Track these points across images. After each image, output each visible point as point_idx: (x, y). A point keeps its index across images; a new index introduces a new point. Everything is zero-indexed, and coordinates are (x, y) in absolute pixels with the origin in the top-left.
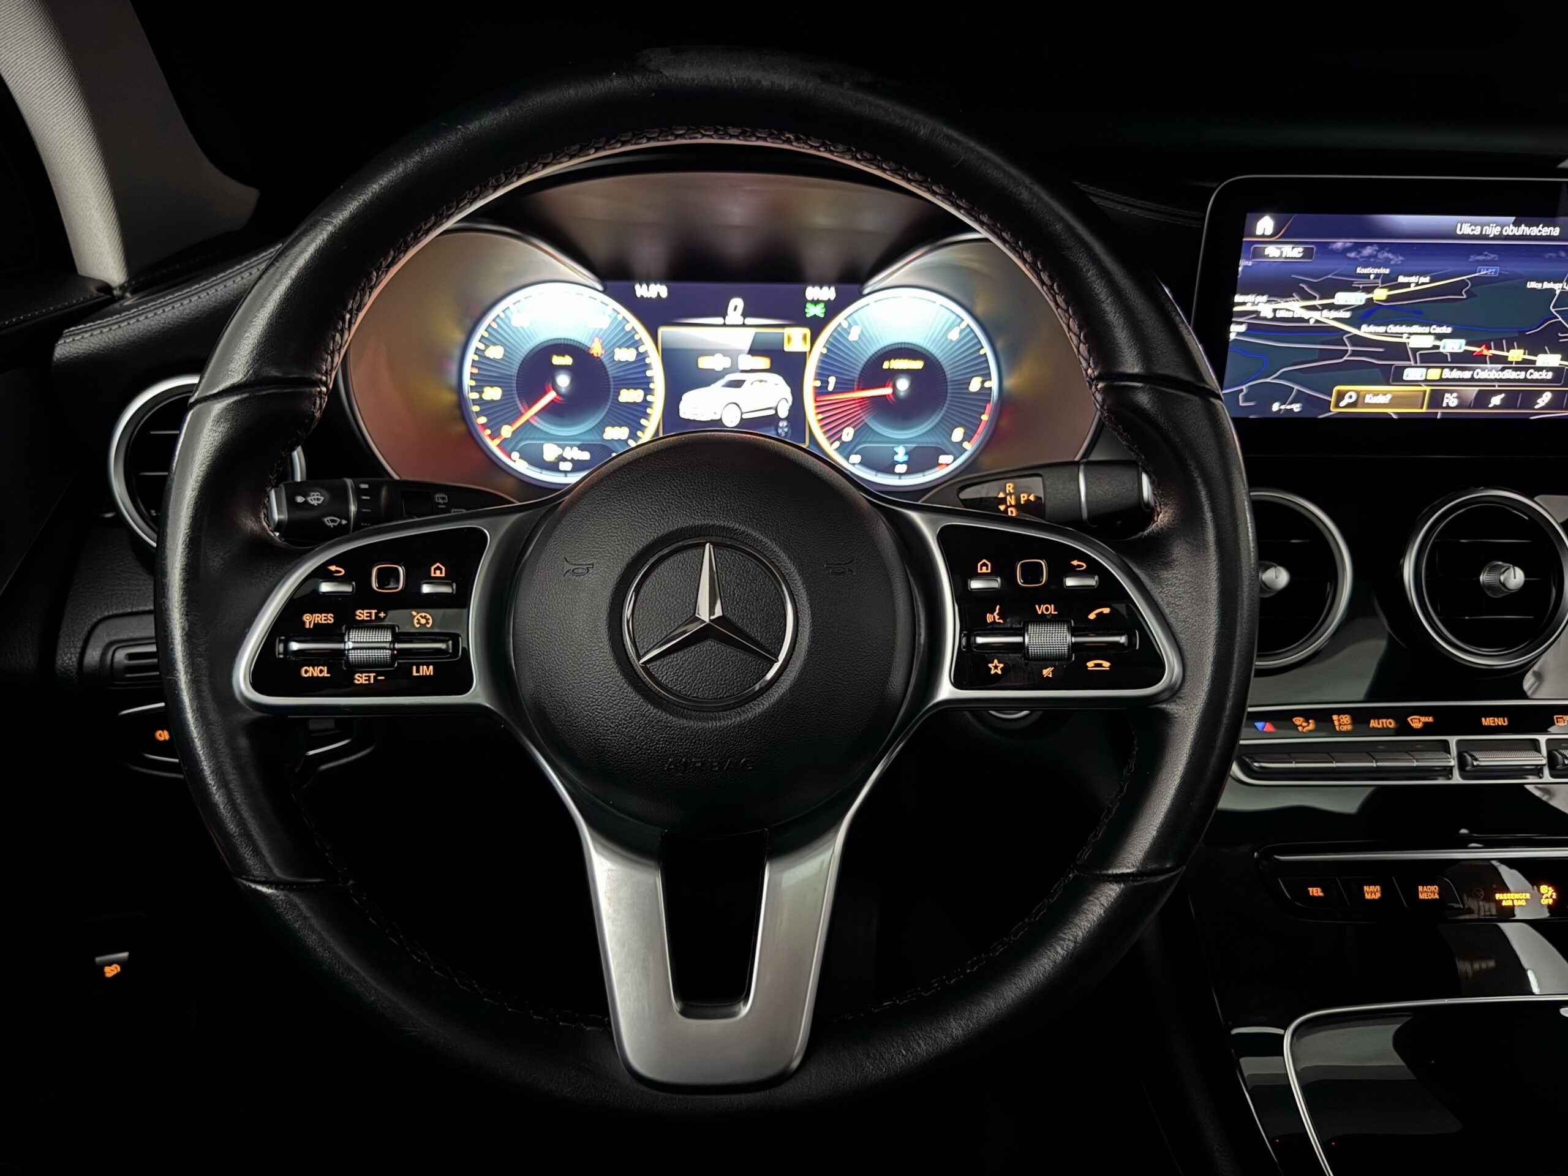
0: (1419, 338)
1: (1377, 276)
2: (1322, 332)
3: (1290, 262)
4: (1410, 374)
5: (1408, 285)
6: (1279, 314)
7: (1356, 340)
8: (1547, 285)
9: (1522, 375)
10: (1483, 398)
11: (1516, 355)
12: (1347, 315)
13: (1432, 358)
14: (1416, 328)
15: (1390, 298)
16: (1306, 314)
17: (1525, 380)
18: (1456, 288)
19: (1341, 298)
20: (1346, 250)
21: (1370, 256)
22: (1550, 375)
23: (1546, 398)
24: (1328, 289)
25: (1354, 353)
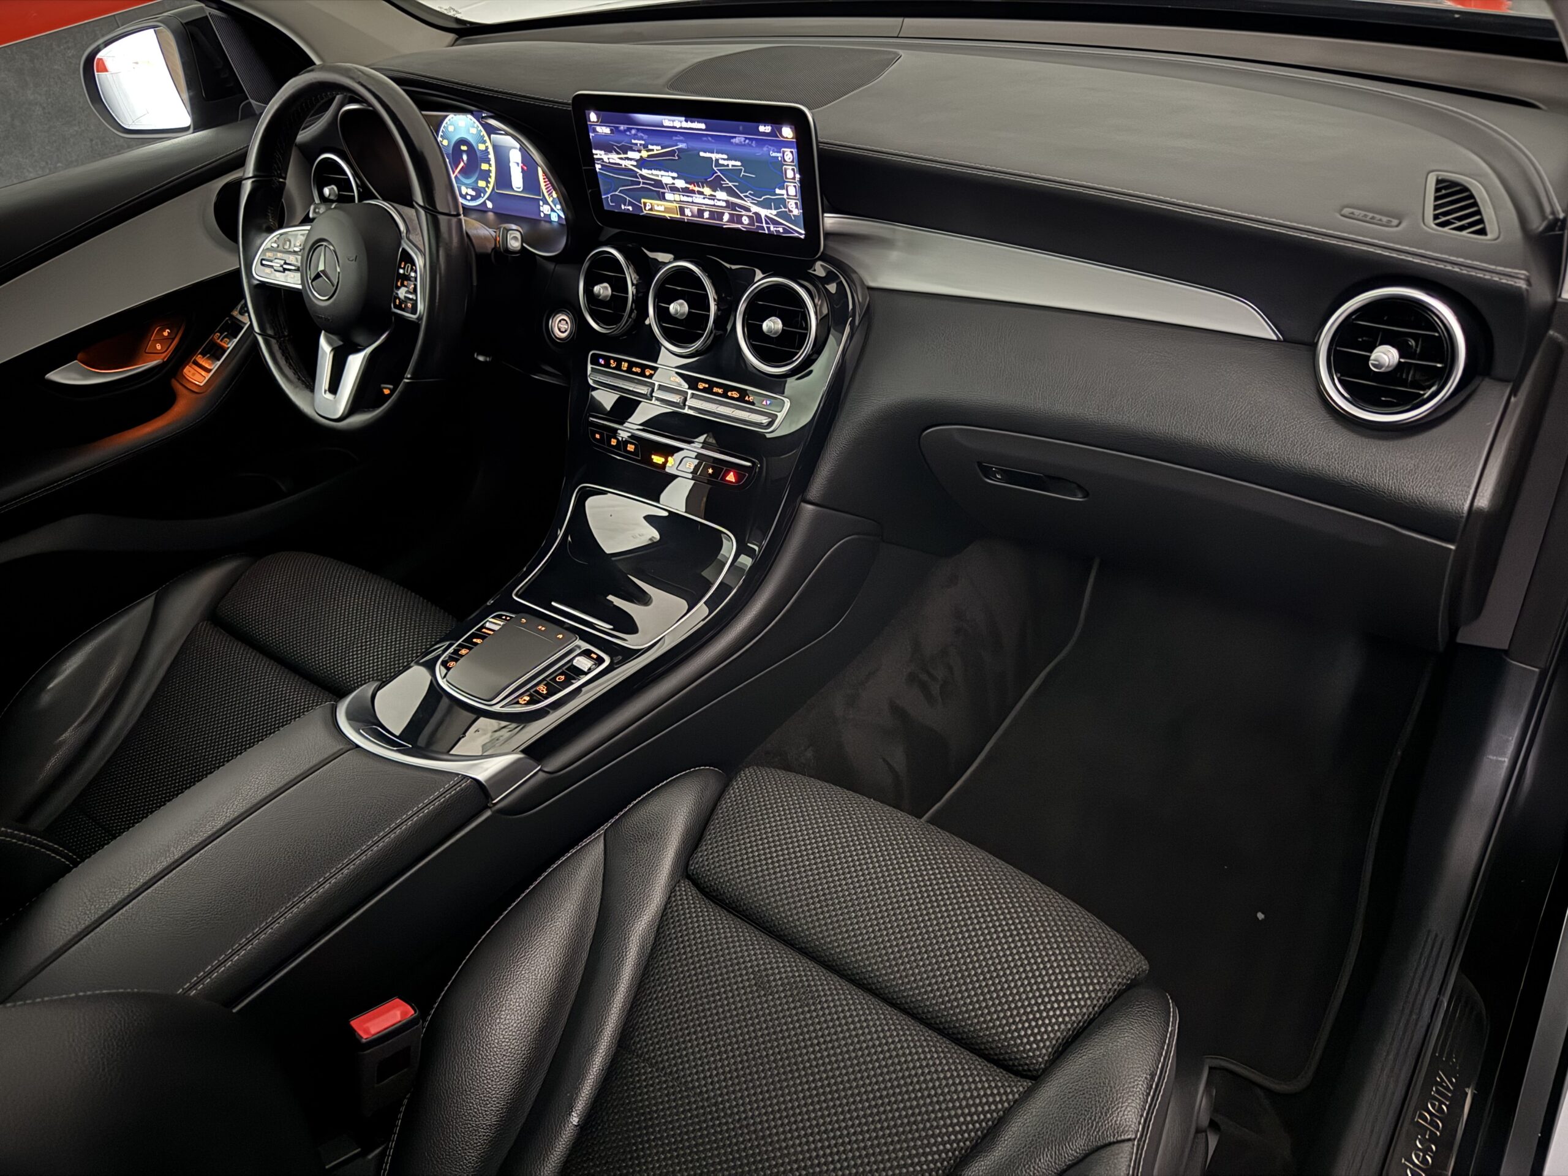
0: (666, 177)
1: (641, 145)
2: (627, 171)
3: (606, 135)
4: (669, 196)
5: (653, 150)
6: (611, 161)
7: (643, 177)
8: (708, 155)
9: (711, 202)
10: (701, 213)
11: (707, 191)
12: (635, 163)
13: (674, 189)
14: (663, 173)
15: (649, 156)
16: (621, 162)
17: (714, 205)
18: (672, 153)
19: (631, 154)
20: (625, 131)
21: (635, 135)
22: (724, 204)
23: (726, 217)
24: (625, 150)
25: (644, 183)
